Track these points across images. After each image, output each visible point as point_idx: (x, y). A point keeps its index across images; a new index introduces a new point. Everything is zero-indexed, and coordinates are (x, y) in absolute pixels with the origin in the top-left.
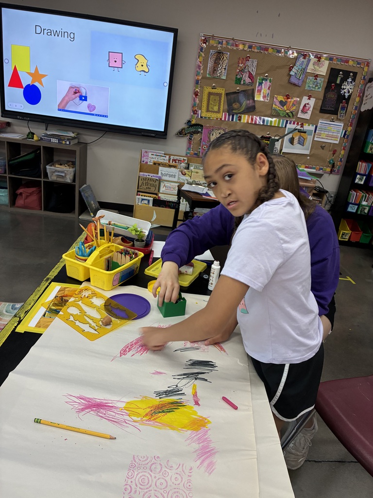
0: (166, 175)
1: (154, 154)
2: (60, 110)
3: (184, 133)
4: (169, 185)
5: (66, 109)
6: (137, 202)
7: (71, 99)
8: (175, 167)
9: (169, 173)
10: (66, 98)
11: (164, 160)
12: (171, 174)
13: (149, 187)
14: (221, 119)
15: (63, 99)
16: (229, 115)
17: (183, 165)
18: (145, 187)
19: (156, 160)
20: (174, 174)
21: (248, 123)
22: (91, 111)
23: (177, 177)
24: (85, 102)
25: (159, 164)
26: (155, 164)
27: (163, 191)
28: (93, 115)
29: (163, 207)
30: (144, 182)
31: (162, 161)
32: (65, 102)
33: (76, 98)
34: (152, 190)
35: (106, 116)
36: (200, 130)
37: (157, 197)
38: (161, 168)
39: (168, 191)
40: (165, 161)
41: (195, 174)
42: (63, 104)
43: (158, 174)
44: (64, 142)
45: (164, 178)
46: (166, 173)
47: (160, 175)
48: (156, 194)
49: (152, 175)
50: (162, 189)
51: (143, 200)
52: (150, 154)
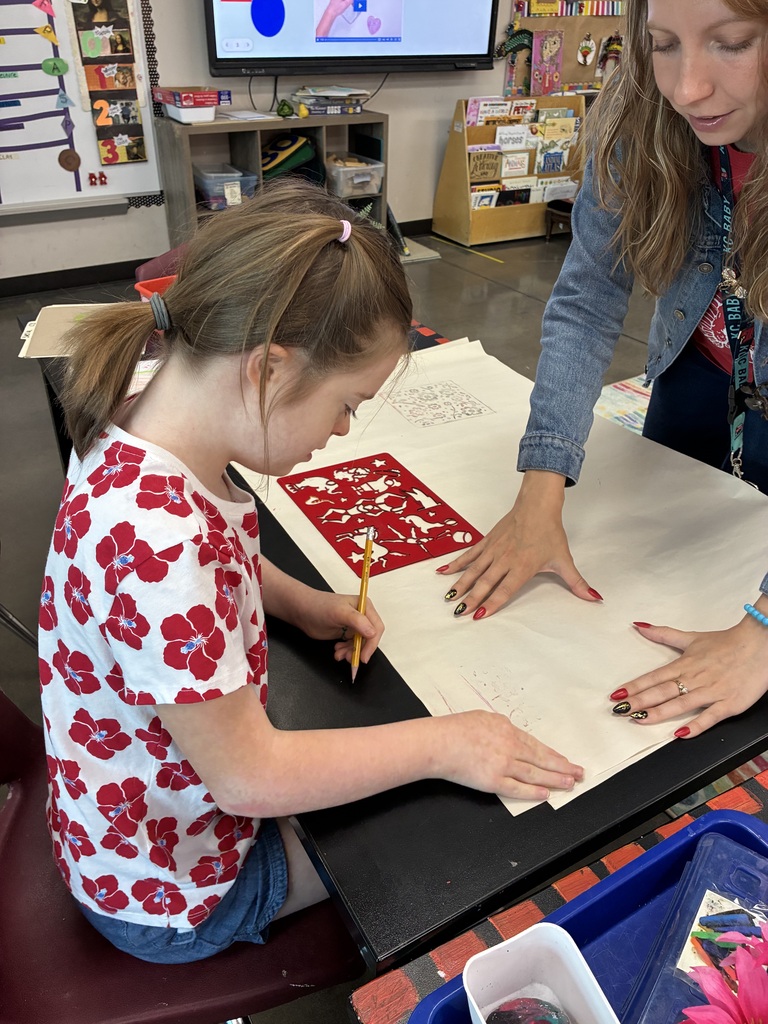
0: (507, 141)
1: (488, 103)
2: (320, 41)
3: (504, 53)
4: (513, 159)
5: (330, 36)
6: (473, 204)
7: (339, 11)
8: (517, 121)
9: (512, 136)
10: (331, 12)
11: (503, 111)
12: (515, 136)
13: (486, 170)
14: (556, 14)
15: (326, 13)
16: (567, 4)
17: (529, 115)
18: (478, 173)
19: (489, 115)
20: (519, 136)
21: (592, 15)
22: (373, 33)
23: (524, 141)
24: (363, 13)
25: (494, 122)
26: (487, 123)
27: (506, 173)
28: (375, 40)
29: (510, 204)
30: (479, 163)
31: (498, 115)
32: (328, 19)
33: (346, 8)
34: (490, 176)
35: (397, 39)
36: (526, 42)
37: (501, 187)
38: (500, 129)
39: (515, 172)
40: (504, 114)
41: (551, 128)
42: (325, 25)
43: (494, 142)
44: (351, 111)
45: (505, 148)
46: (508, 137)
47: (497, 143)
48: (498, 182)
49: (485, 146)
50: (505, 170)
51: (483, 197)
52: (482, 103)
